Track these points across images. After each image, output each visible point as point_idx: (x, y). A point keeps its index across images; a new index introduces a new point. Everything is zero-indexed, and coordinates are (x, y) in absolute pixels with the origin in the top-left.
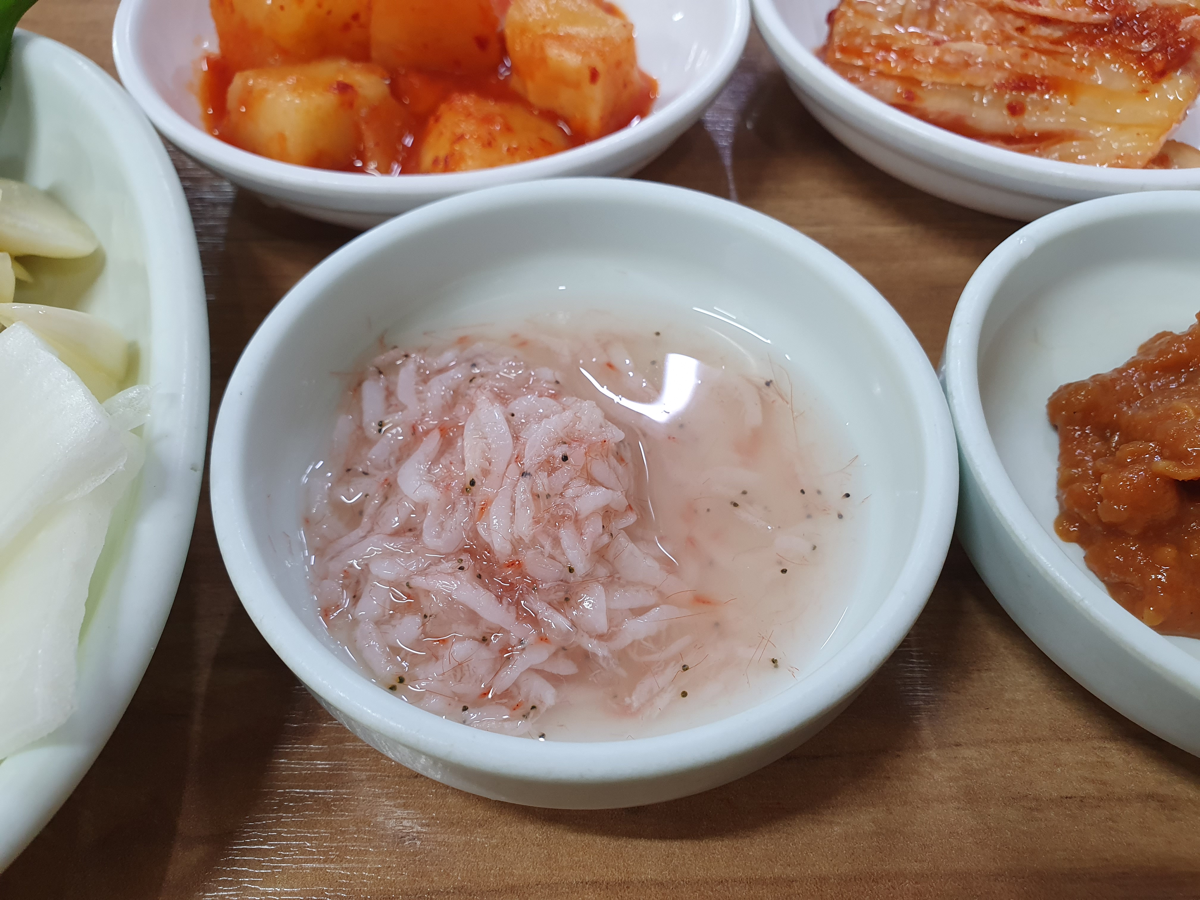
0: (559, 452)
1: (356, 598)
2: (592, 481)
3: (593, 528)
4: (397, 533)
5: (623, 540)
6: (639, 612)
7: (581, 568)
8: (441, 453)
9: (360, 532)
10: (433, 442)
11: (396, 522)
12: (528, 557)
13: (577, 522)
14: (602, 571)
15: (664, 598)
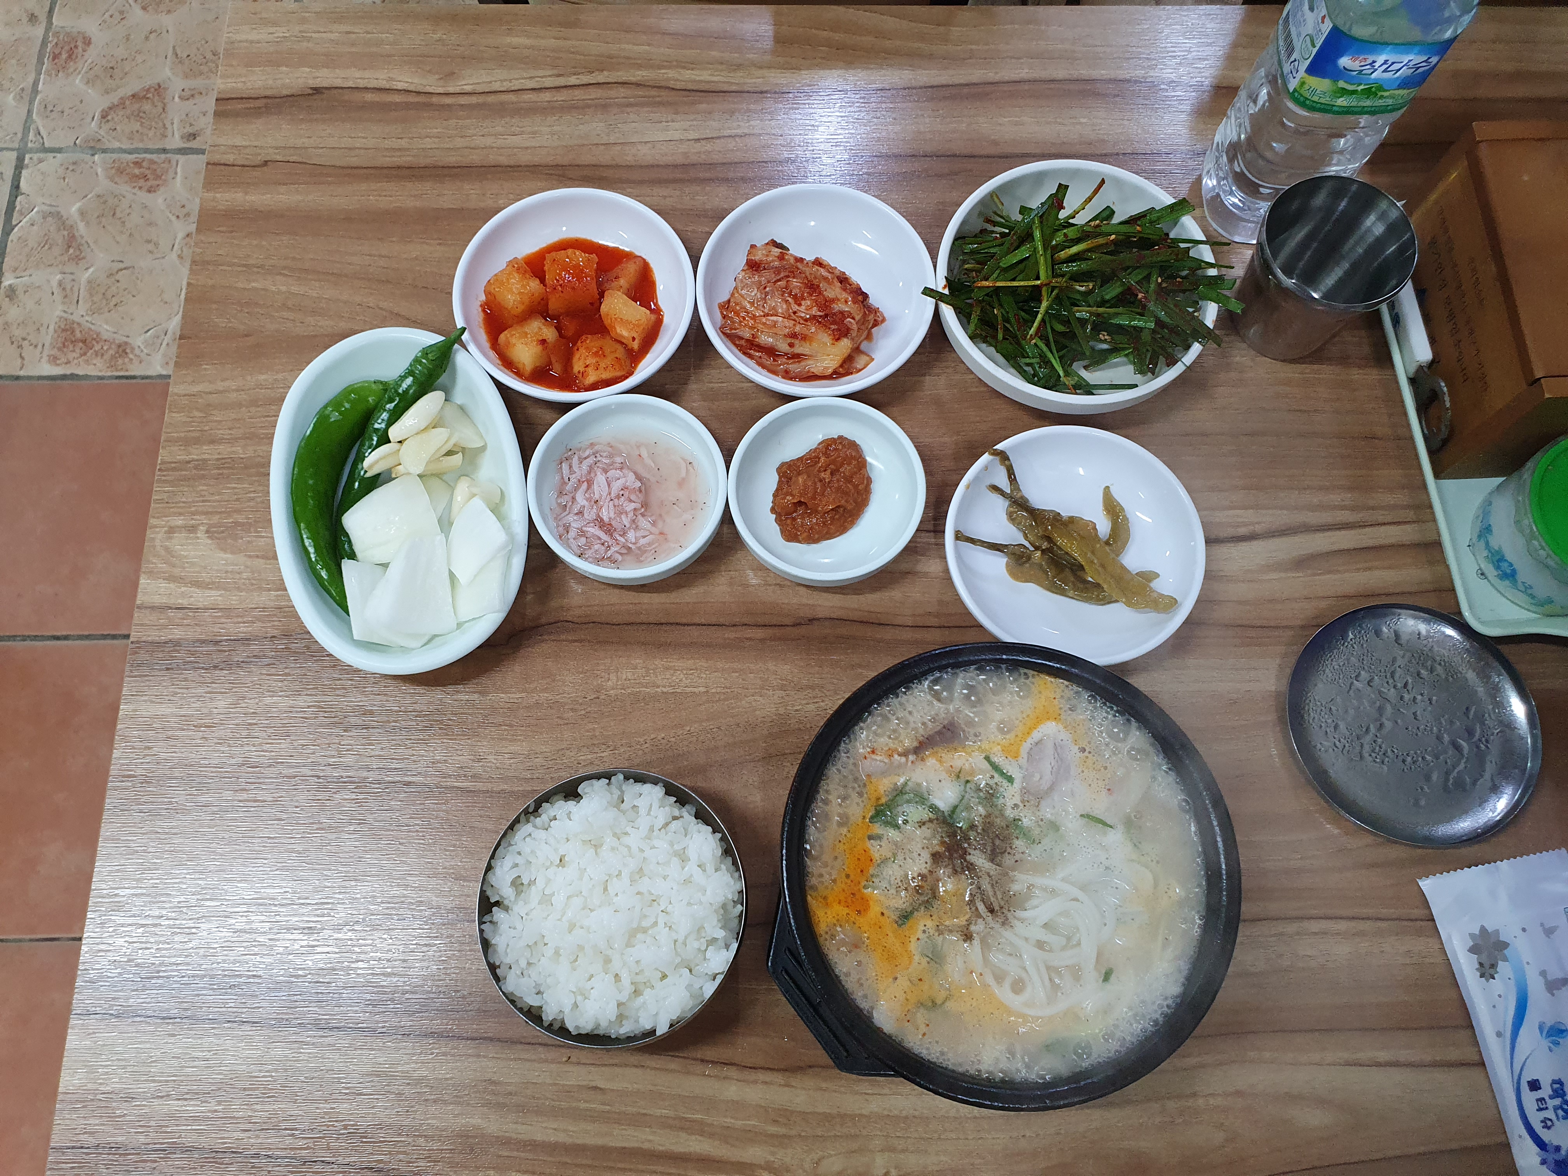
0: (621, 493)
1: (568, 532)
2: (631, 501)
3: (631, 515)
4: (577, 514)
5: (640, 516)
6: (644, 537)
7: (628, 526)
8: (588, 489)
9: (567, 513)
10: (585, 485)
11: (576, 511)
12: (613, 523)
13: (626, 513)
14: (634, 526)
15: (651, 533)
